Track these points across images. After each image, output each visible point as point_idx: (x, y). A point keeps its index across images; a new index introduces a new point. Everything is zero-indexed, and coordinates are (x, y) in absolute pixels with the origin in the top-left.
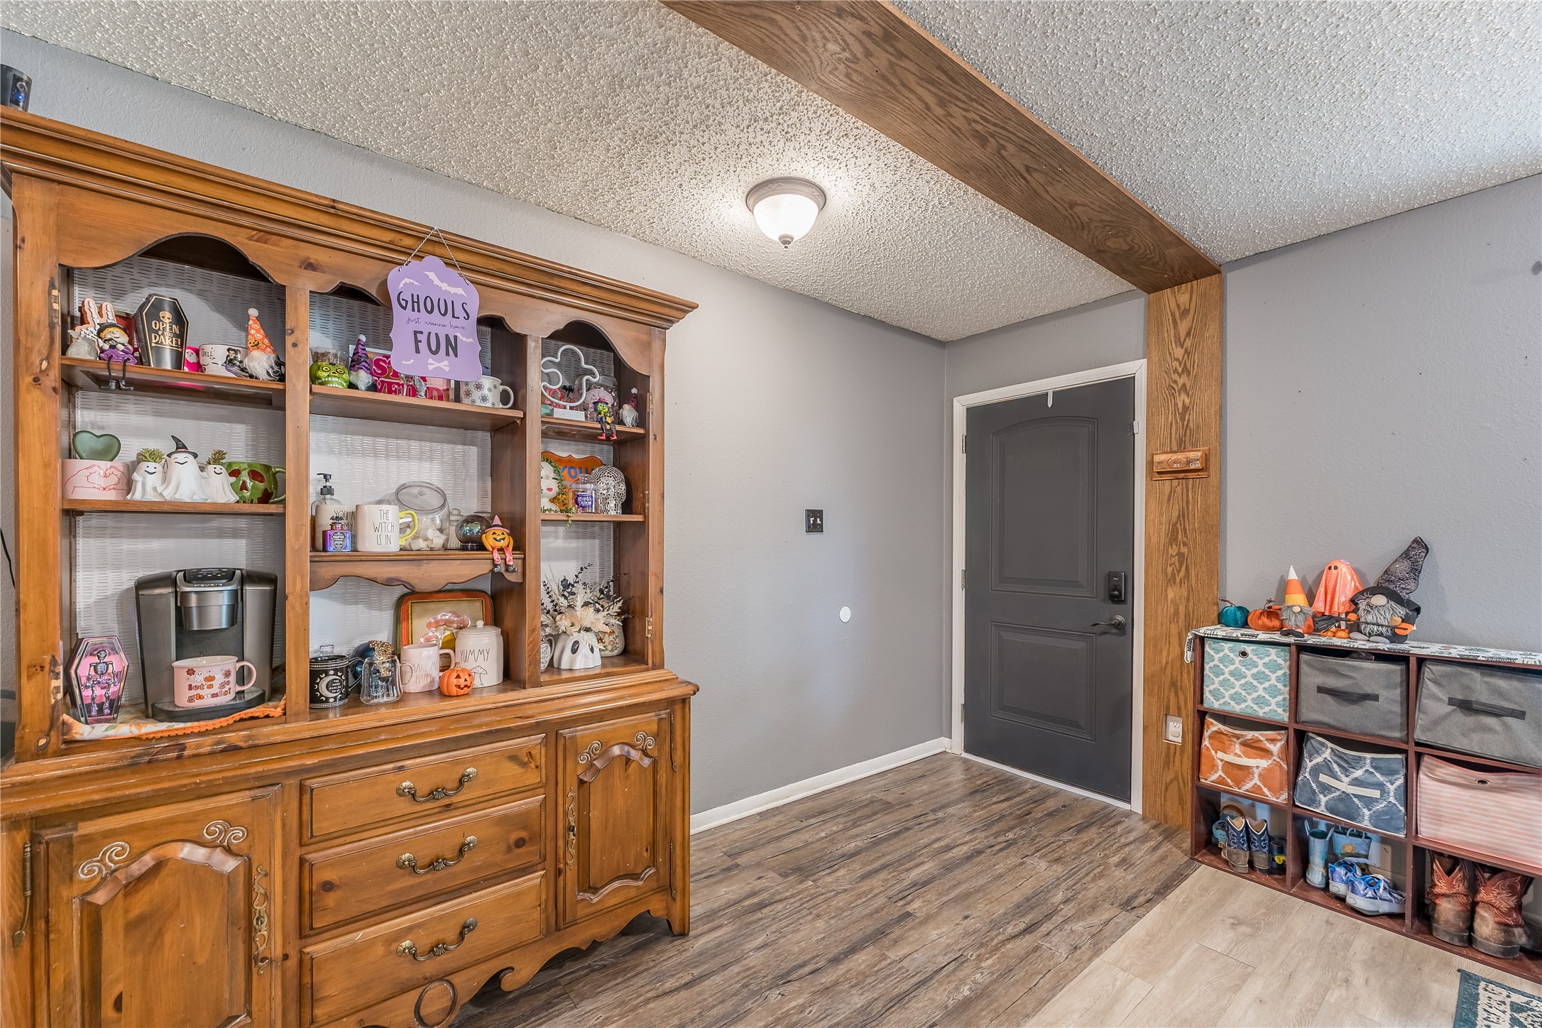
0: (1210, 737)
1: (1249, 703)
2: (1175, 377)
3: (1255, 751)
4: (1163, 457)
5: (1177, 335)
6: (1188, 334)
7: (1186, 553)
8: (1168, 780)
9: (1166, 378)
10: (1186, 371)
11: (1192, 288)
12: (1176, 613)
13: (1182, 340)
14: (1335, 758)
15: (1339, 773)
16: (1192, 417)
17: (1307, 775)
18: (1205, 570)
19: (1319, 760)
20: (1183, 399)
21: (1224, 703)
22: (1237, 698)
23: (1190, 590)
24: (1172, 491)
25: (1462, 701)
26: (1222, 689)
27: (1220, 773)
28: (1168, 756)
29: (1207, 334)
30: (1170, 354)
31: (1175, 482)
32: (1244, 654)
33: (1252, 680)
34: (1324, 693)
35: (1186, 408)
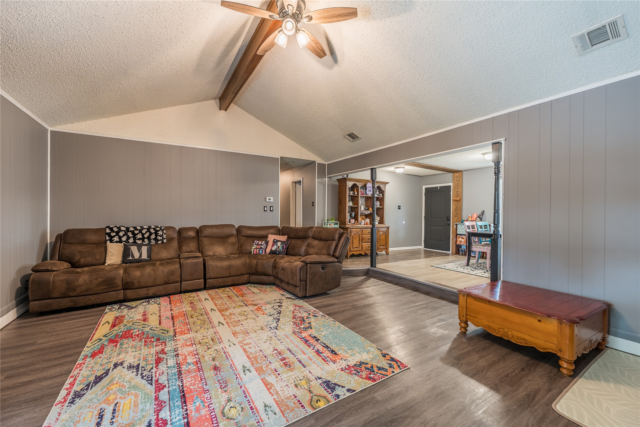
3: (463, 239)
4: (454, 198)
6: (458, 180)
7: (458, 213)
8: (454, 245)
9: (455, 186)
10: (458, 185)
11: (458, 174)
18: (460, 215)
20: (457, 190)
22: (461, 232)
23: (458, 218)
27: (459, 242)
28: (454, 241)
30: (456, 182)
31: (456, 202)
32: (461, 226)
33: (462, 229)
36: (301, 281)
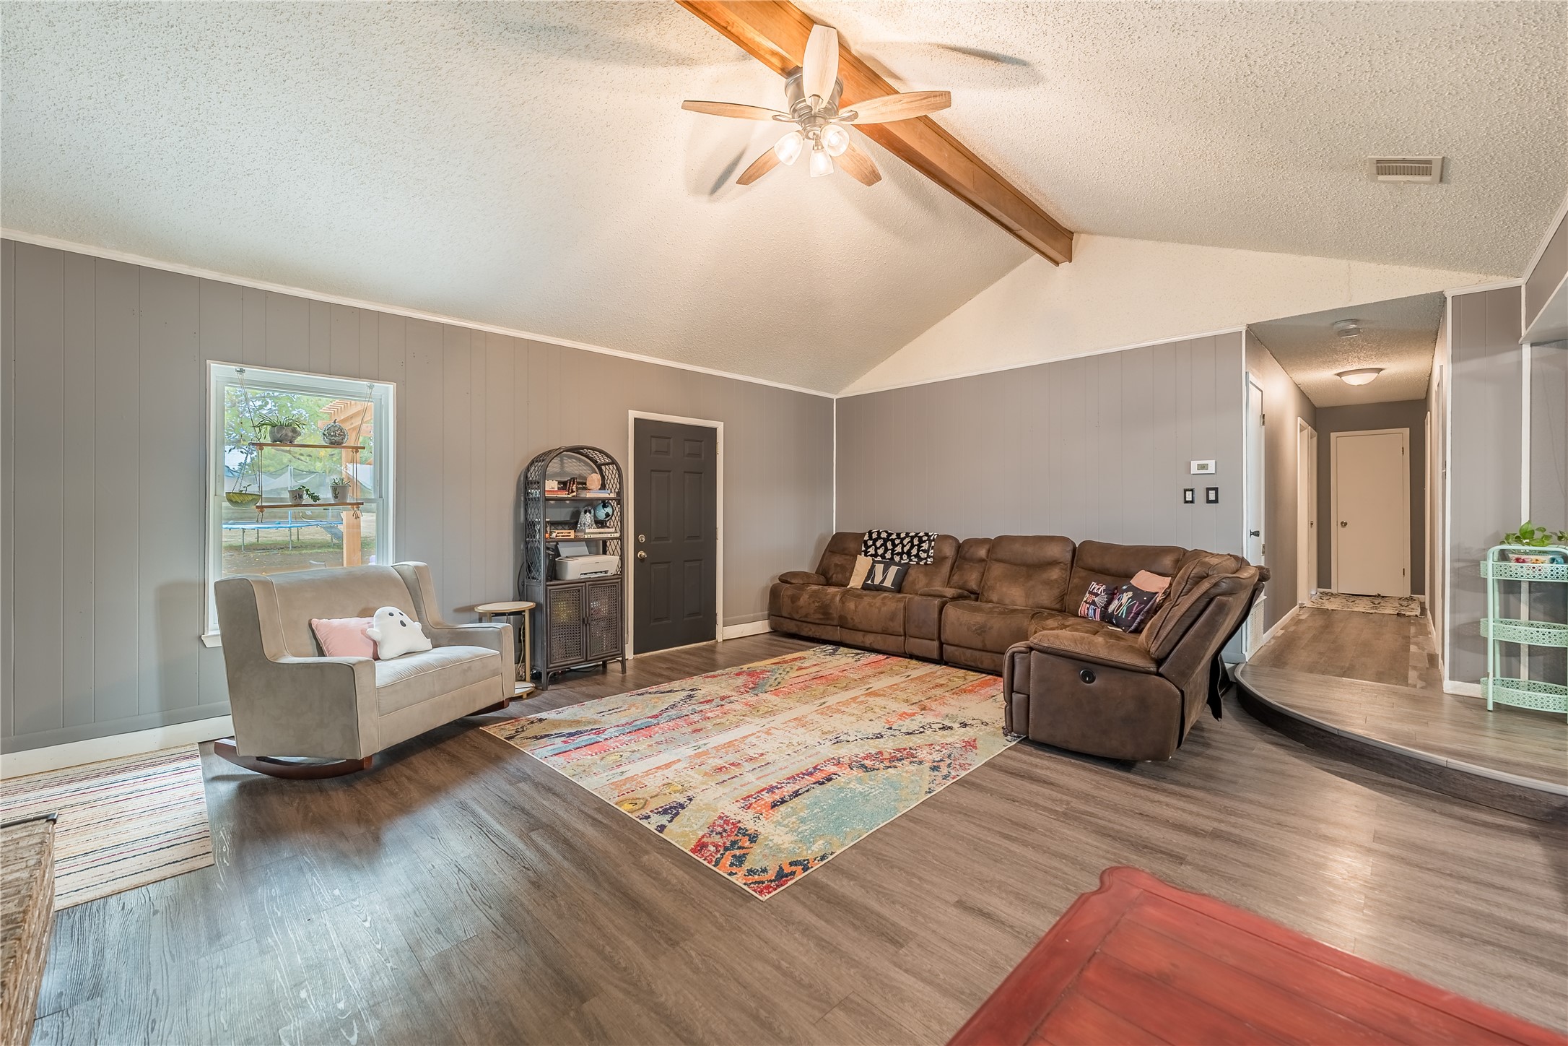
36: (1012, 691)
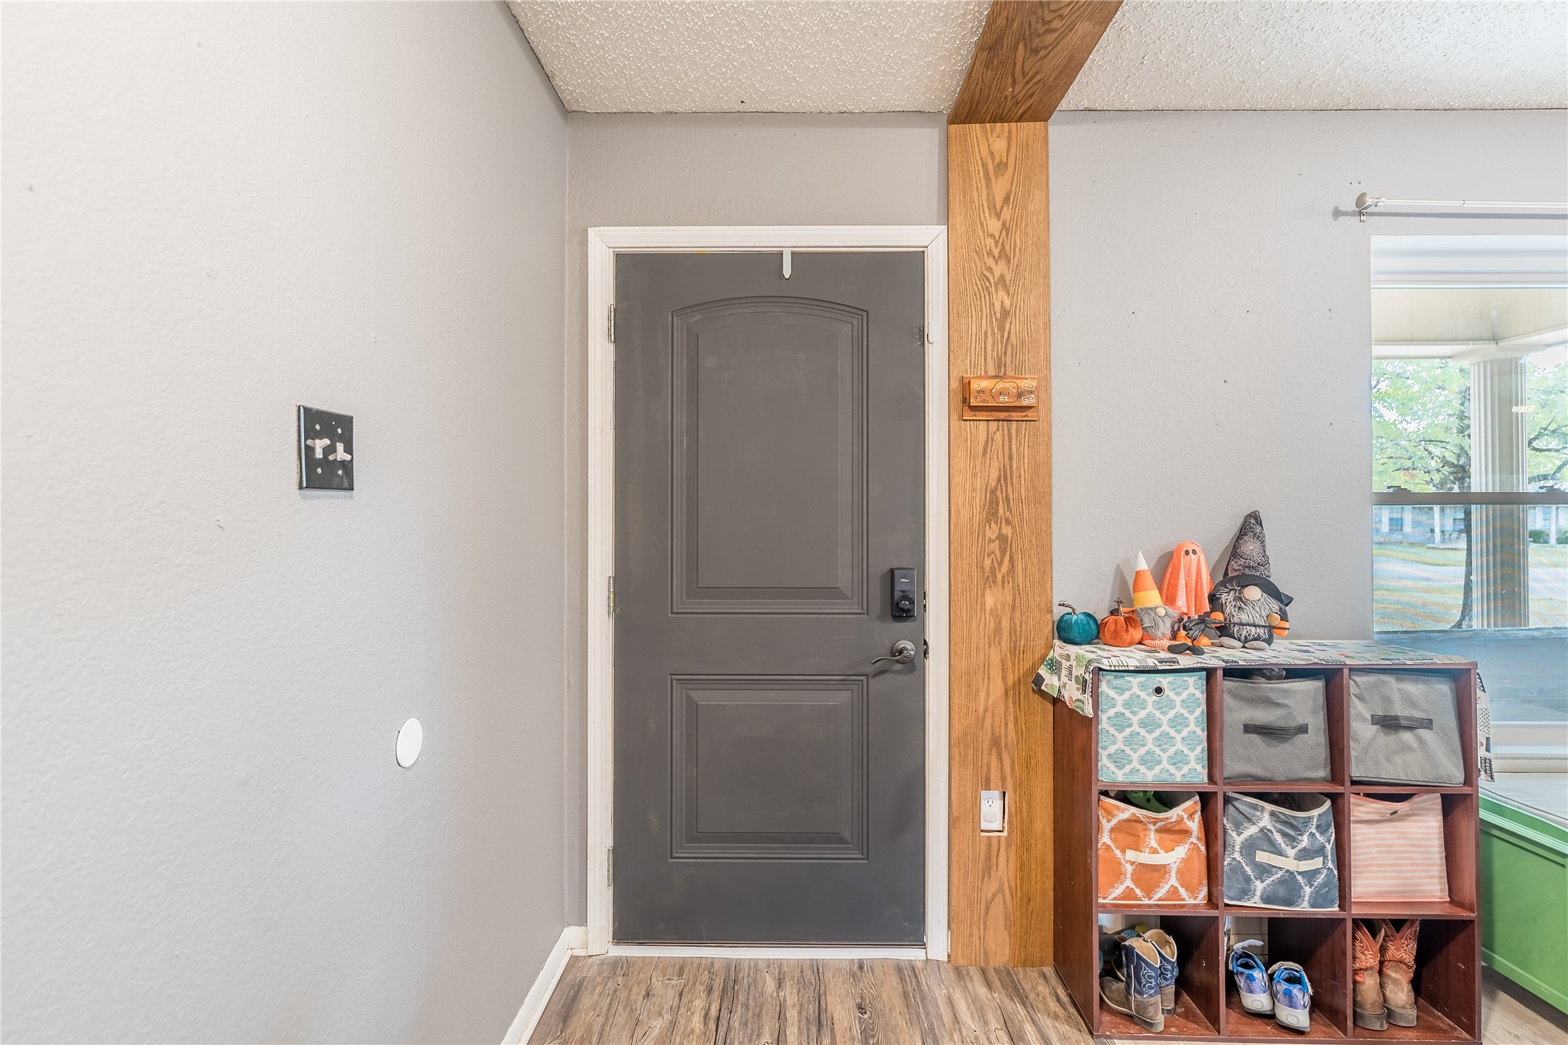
0: (1112, 830)
1: (1165, 764)
2: (990, 262)
3: (1172, 837)
4: (984, 384)
5: (991, 198)
6: (1006, 200)
7: (1010, 536)
8: (989, 896)
9: (977, 260)
10: (1004, 256)
11: (1010, 131)
12: (998, 629)
13: (998, 207)
14: (1278, 825)
15: (1283, 846)
16: (1013, 326)
17: (1237, 856)
18: (1035, 561)
19: (1252, 830)
20: (1000, 298)
21: (1131, 772)
22: (1149, 760)
23: (1016, 592)
24: (989, 440)
25: (1385, 717)
26: (1127, 750)
27: (1128, 883)
28: (988, 858)
29: (1031, 207)
30: (982, 225)
31: (993, 425)
32: (1159, 690)
33: (1168, 730)
34: (1253, 732)
35: (1005, 313)
